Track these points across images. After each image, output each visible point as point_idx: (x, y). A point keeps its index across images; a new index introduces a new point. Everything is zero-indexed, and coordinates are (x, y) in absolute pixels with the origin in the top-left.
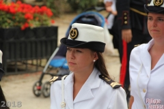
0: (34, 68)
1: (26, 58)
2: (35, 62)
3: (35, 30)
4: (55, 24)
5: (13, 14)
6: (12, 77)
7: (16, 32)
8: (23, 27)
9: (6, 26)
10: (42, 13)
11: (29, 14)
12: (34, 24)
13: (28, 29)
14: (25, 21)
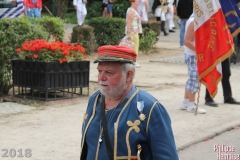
0: (70, 95)
1: (64, 86)
2: (70, 90)
3: (71, 63)
4: (87, 60)
5: (54, 51)
6: (52, 102)
7: (56, 65)
8: (61, 62)
9: (48, 61)
10: (77, 50)
11: (66, 51)
12: (70, 59)
13: (65, 63)
14: (63, 56)
